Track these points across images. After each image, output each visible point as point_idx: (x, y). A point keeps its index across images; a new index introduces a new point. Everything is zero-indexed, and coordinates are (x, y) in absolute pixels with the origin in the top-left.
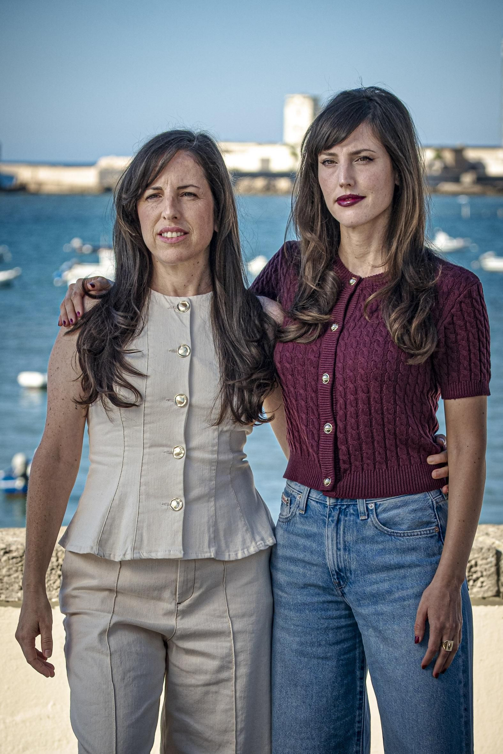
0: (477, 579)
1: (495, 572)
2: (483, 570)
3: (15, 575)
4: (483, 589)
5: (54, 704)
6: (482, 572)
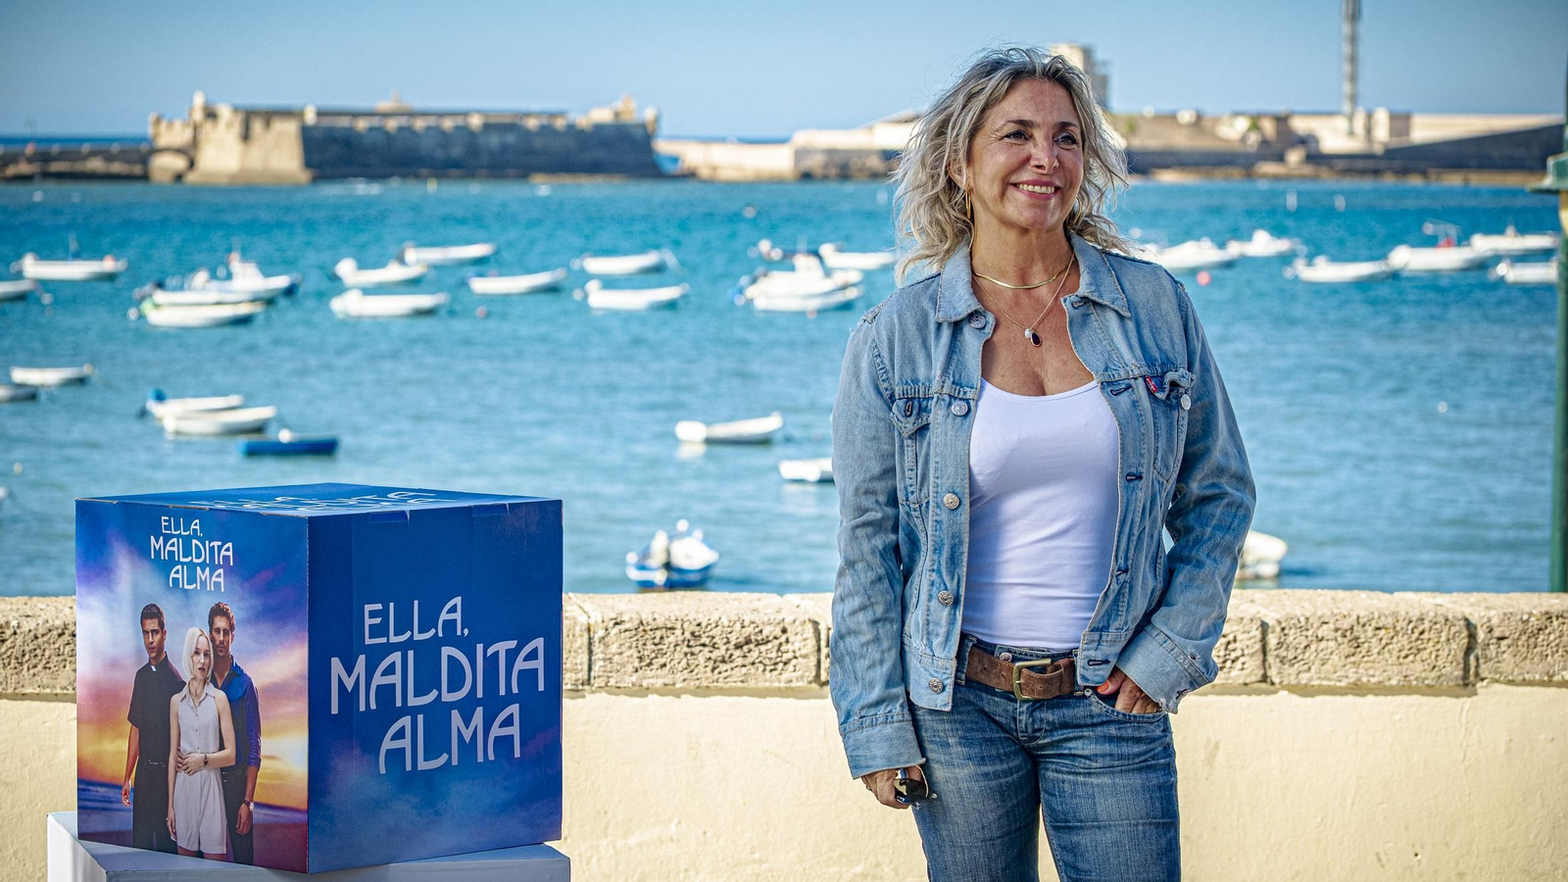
0: (1237, 658)
1: (1261, 650)
2: (1245, 647)
3: (629, 653)
4: (1244, 672)
5: (679, 823)
6: (1243, 650)
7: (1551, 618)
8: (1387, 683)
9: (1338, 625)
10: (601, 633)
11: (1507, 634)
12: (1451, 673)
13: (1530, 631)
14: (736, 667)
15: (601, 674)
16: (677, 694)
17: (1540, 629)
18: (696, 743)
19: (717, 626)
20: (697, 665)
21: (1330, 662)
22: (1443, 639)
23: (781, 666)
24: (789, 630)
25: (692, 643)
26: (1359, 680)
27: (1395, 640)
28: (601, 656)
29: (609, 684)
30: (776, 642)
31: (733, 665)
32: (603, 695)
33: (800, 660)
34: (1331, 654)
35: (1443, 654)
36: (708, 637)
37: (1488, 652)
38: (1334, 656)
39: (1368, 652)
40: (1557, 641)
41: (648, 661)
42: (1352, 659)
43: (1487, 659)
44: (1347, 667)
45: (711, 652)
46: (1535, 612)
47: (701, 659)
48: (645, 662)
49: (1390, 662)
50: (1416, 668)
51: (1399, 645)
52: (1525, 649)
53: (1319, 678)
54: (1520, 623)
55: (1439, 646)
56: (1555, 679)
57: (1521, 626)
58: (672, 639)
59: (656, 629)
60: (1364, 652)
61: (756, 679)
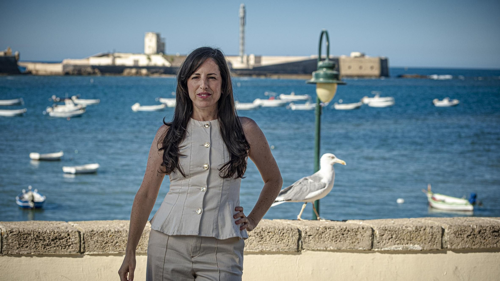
7: (326, 229)
8: (272, 251)
9: (256, 231)
10: (6, 236)
11: (312, 234)
12: (293, 247)
13: (319, 233)
14: (52, 247)
15: (5, 249)
16: (32, 256)
17: (323, 233)
18: (39, 273)
19: (45, 233)
20: (39, 247)
21: (253, 244)
22: (290, 236)
23: (67, 247)
24: (70, 235)
25: (37, 239)
26: (263, 249)
27: (274, 236)
28: (6, 243)
29: (9, 253)
30: (66, 239)
31: (51, 247)
32: (6, 257)
33: (74, 245)
34: (253, 241)
35: (291, 241)
36: (42, 237)
37: (305, 240)
38: (254, 242)
39: (265, 240)
40: (329, 236)
41: (22, 245)
42: (260, 243)
43: (305, 243)
44: (259, 245)
45: (43, 242)
46: (321, 227)
47: (40, 245)
48: (21, 246)
49: (273, 243)
50: (282, 246)
51: (276, 238)
52: (318, 239)
53: (249, 249)
54: (316, 230)
55: (289, 238)
56: (328, 249)
57: (316, 232)
58: (30, 238)
59: (25, 234)
60: (264, 240)
61: (59, 251)
